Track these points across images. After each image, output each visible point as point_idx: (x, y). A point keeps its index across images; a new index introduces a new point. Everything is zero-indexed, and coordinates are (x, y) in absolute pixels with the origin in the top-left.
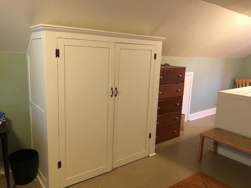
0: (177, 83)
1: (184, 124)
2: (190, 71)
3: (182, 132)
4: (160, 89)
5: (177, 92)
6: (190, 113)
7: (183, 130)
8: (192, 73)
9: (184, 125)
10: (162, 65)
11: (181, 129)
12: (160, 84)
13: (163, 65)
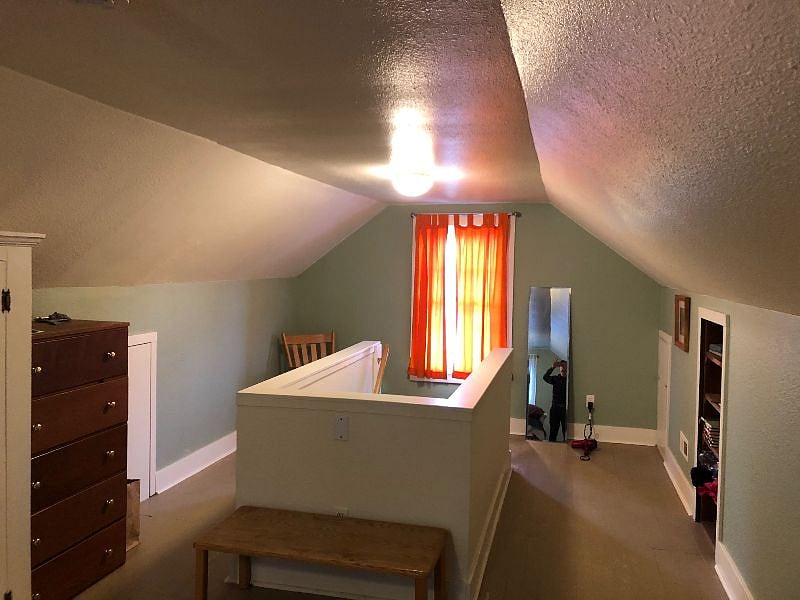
0: (101, 381)
1: (141, 513)
2: (144, 330)
3: (135, 543)
4: (37, 414)
5: (104, 413)
6: (159, 467)
7: (136, 535)
8: (153, 336)
9: (138, 518)
10: (37, 322)
11: (128, 534)
12: (33, 397)
13: (45, 321)
